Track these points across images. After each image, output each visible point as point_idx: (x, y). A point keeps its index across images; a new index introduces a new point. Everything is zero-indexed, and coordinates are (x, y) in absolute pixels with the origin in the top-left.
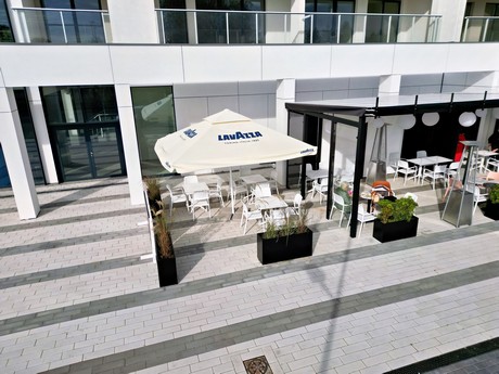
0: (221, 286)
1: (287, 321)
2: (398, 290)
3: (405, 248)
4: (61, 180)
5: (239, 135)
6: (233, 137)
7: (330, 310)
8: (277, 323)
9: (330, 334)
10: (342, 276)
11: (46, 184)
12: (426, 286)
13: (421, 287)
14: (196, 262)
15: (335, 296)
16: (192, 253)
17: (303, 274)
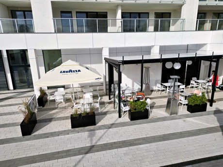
0: (48, 137)
1: (65, 154)
2: (122, 143)
3: (140, 124)
4: (15, 88)
5: (71, 71)
6: (67, 72)
7: (87, 150)
8: (60, 155)
9: (79, 161)
10: (103, 135)
11: (8, 90)
12: (137, 142)
13: (135, 142)
14: (45, 126)
15: (93, 144)
16: (46, 122)
17: (87, 133)
